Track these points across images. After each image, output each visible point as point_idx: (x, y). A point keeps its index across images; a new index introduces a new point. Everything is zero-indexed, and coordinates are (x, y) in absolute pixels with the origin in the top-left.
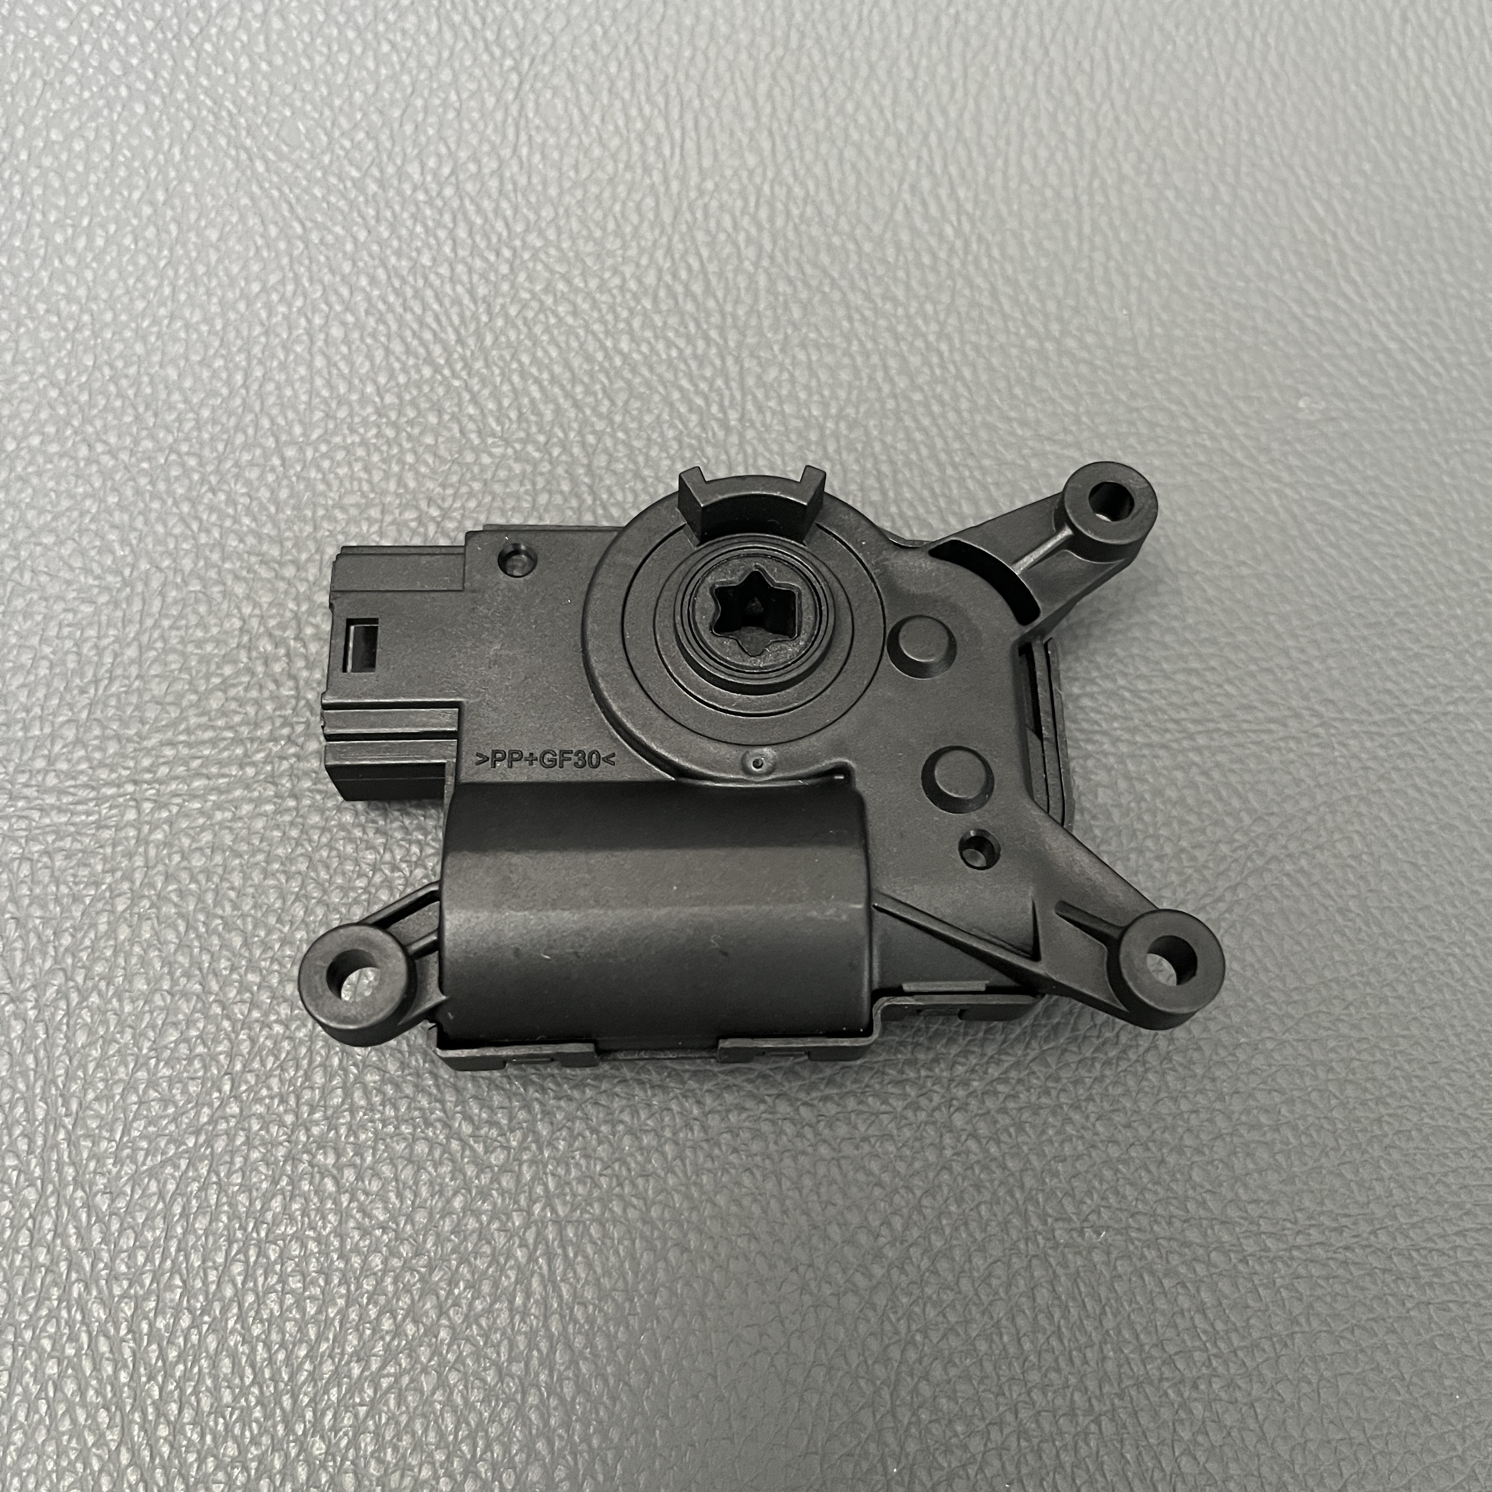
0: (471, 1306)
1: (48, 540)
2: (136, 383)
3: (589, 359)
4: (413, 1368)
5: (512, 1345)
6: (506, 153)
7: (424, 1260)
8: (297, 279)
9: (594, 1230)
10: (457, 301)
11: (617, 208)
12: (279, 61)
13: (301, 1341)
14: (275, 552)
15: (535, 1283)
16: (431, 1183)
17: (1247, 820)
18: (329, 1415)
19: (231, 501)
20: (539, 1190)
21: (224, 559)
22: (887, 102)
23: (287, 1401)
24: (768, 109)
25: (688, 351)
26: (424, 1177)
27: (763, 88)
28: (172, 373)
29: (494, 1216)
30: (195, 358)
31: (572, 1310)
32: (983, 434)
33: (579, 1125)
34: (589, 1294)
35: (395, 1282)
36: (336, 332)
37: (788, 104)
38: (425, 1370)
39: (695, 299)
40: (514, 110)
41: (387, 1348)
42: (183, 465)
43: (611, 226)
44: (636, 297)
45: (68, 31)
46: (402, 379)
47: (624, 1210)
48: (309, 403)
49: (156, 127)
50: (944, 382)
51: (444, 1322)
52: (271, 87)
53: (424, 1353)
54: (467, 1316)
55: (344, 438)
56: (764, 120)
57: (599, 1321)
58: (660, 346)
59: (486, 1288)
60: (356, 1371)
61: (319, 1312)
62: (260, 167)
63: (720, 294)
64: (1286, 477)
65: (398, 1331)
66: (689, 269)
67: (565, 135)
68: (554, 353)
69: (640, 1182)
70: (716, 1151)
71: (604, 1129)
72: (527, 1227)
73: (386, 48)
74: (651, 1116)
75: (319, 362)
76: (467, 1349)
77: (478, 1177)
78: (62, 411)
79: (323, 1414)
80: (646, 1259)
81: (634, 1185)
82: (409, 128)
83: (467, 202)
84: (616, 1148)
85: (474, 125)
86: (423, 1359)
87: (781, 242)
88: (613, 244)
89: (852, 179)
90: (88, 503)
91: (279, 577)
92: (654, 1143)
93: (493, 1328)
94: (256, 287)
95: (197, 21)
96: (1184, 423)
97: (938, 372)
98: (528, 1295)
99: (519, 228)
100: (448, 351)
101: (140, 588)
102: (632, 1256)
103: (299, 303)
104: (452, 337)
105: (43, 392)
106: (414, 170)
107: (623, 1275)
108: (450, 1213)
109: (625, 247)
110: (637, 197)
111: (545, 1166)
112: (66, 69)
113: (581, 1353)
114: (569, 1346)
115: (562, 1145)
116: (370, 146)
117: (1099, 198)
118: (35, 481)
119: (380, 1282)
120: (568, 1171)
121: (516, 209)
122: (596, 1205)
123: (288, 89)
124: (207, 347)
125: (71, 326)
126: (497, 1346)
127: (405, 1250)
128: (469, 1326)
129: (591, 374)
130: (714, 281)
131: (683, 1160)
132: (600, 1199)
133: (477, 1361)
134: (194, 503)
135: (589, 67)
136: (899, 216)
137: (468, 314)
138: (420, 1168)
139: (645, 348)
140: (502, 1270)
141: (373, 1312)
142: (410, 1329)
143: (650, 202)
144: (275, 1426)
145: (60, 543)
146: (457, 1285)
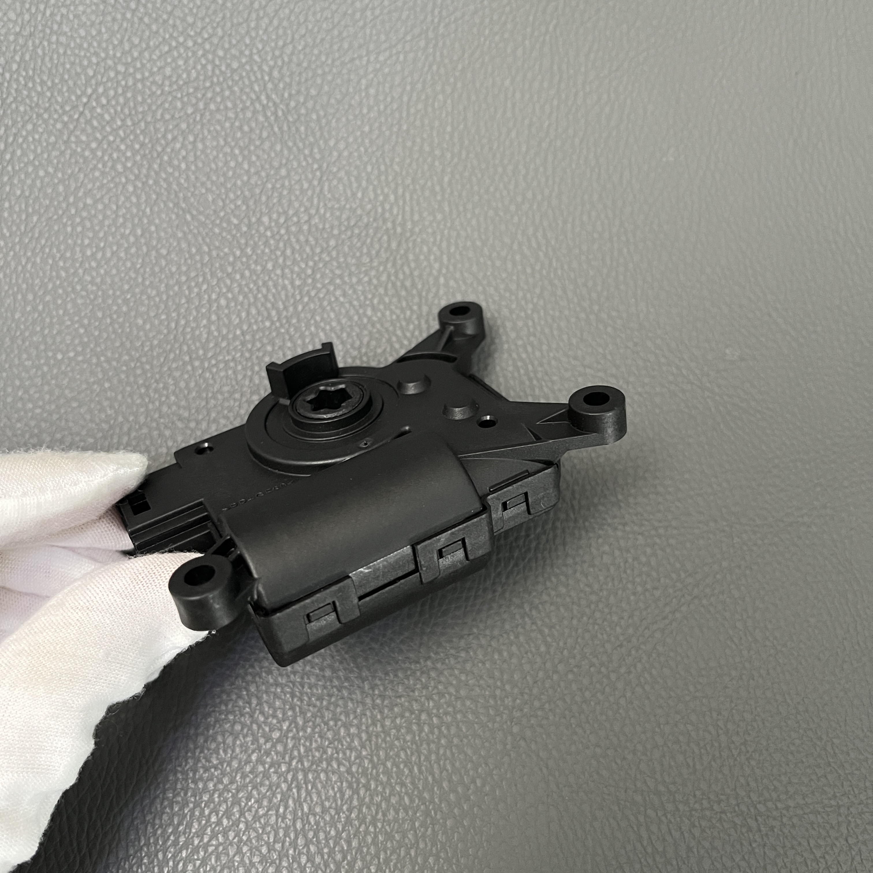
0: (257, 811)
1: (75, 404)
2: (122, 326)
3: (350, 319)
4: (225, 843)
5: (276, 834)
6: (313, 212)
7: (234, 786)
8: (204, 275)
9: (322, 776)
10: (284, 287)
11: (369, 241)
12: (200, 165)
13: (170, 825)
14: (186, 414)
15: (291, 802)
16: (241, 746)
17: (683, 575)
18: (181, 865)
19: (165, 388)
20: (296, 753)
21: (160, 417)
22: (512, 187)
23: (160, 856)
24: (448, 191)
25: (402, 316)
26: (238, 742)
27: (446, 179)
28: (140, 322)
29: (271, 765)
30: (152, 314)
31: (308, 817)
32: (553, 363)
33: (318, 720)
34: (318, 810)
35: (219, 797)
36: (223, 302)
37: (459, 187)
38: (231, 844)
39: (406, 290)
40: (318, 189)
41: (212, 831)
42: (143, 369)
43: (365, 250)
44: (376, 287)
45: (97, 149)
46: (255, 327)
47: (339, 767)
48: (207, 339)
49: (138, 197)
50: (534, 335)
51: (243, 819)
52: (196, 178)
53: (231, 835)
54: (254, 817)
55: (224, 357)
56: (447, 196)
57: (322, 824)
58: (388, 313)
59: (265, 803)
60: (196, 842)
61: (180, 810)
62: (188, 217)
63: (420, 286)
64: (716, 390)
65: (219, 823)
66: (404, 273)
67: (343, 203)
68: (332, 315)
69: (348, 752)
70: (388, 739)
71: (331, 723)
72: (288, 771)
73: (254, 158)
74: (356, 717)
75: (214, 317)
76: (253, 835)
77: (265, 744)
78: (86, 340)
79: (178, 864)
80: (348, 793)
81: (344, 754)
82: (264, 198)
83: (292, 237)
84: (337, 733)
85: (297, 198)
86: (231, 838)
87: (452, 261)
88: (366, 259)
89: (491, 228)
90: (95, 386)
91: (187, 427)
92: (356, 732)
93: (267, 824)
94: (184, 279)
95: (161, 145)
96: (663, 360)
97: (531, 330)
98: (286, 807)
99: (318, 250)
100: (279, 313)
101: (117, 430)
102: (340, 789)
103: (205, 287)
104: (281, 307)
105: (76, 330)
106: (265, 219)
107: (335, 801)
108: (250, 762)
109: (371, 261)
110: (379, 235)
111: (300, 740)
112: (95, 168)
113: (311, 840)
114: (305, 836)
115: (309, 730)
116: (244, 208)
117: (623, 238)
118: (70, 374)
119: (211, 796)
120: (311, 744)
121: (316, 240)
122: (324, 763)
123: (204, 179)
124: (158, 308)
125: (92, 297)
126: (268, 834)
127: (226, 781)
128: (255, 822)
129: (351, 326)
130: (417, 280)
131: (370, 742)
132: (326, 760)
133: (257, 841)
134: (147, 388)
135: (357, 167)
136: (515, 247)
137: (290, 294)
138: (236, 738)
139: (379, 314)
140: (274, 795)
141: (207, 812)
142: (225, 822)
143: (385, 238)
144: (154, 868)
145: (80, 406)
146: (250, 800)
